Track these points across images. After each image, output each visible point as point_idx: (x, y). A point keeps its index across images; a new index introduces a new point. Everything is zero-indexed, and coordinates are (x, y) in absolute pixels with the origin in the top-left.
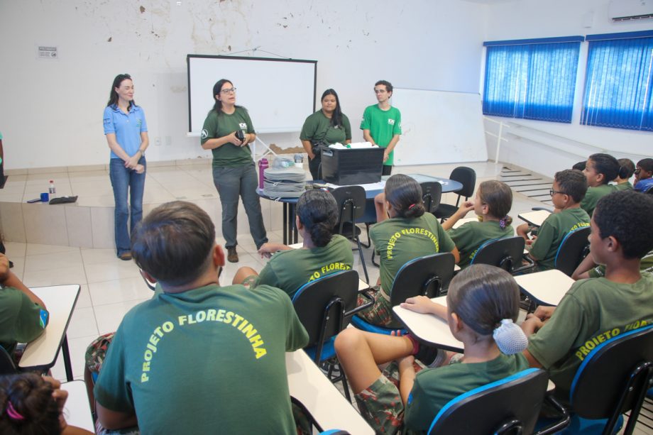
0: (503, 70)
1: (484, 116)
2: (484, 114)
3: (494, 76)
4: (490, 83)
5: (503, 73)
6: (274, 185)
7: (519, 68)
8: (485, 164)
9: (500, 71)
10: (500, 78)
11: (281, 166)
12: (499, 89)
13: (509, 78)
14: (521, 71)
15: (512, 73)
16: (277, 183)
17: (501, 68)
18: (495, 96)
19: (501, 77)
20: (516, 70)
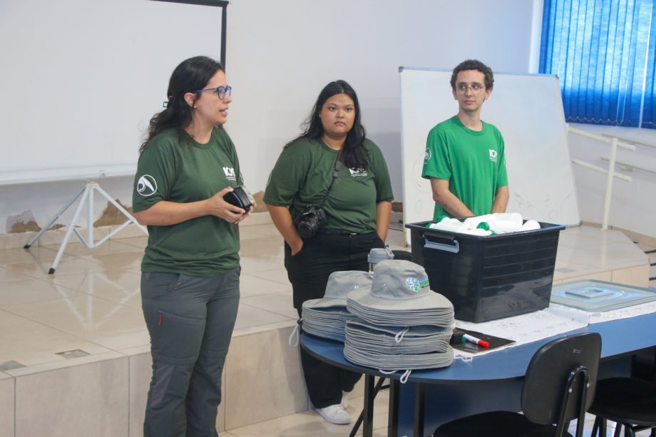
0: (589, 21)
1: (567, 124)
2: (567, 121)
3: (565, 35)
4: (556, 50)
5: (589, 28)
6: (398, 338)
7: (629, 17)
8: (576, 231)
9: (581, 23)
10: (580, 38)
11: (404, 291)
12: (578, 62)
13: (603, 39)
14: (635, 23)
15: (613, 26)
16: (403, 333)
17: (582, 16)
18: (569, 77)
19: (583, 35)
20: (621, 20)
